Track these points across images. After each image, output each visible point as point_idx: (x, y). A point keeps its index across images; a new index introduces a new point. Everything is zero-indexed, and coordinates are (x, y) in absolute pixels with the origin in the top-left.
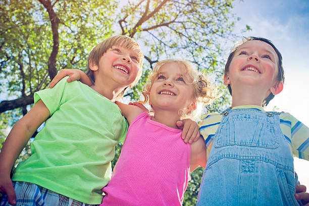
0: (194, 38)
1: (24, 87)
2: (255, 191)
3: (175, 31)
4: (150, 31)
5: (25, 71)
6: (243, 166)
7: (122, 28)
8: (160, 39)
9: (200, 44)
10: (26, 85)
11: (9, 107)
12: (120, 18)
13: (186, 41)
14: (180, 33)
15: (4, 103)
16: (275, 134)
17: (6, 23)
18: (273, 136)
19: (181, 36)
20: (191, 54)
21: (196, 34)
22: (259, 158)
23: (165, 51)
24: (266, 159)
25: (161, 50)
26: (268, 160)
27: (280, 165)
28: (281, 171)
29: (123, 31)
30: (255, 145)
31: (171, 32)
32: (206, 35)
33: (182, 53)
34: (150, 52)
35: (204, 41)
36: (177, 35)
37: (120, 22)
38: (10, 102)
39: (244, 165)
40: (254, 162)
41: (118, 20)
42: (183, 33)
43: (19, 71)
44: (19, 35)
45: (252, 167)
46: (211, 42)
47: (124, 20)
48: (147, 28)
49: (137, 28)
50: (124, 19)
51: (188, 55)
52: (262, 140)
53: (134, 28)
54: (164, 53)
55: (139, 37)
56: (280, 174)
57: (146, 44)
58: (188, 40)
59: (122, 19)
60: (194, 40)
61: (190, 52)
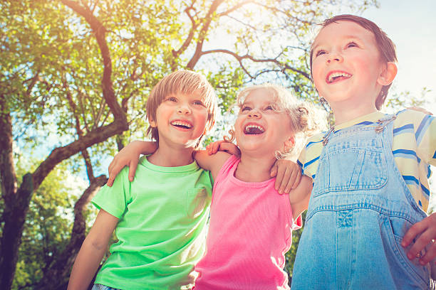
0: (294, 11)
1: (77, 122)
2: (354, 251)
3: (265, 6)
4: (230, 14)
5: (74, 99)
6: (340, 219)
7: (191, 18)
8: (246, 23)
9: (304, 18)
10: (80, 120)
11: (63, 156)
12: (186, 5)
13: (283, 17)
14: (272, 9)
15: (57, 151)
16: (381, 165)
17: (37, 45)
18: (378, 169)
19: (274, 13)
20: (294, 34)
21: (297, 6)
22: (357, 205)
23: (257, 37)
24: (366, 204)
25: (251, 38)
26: (370, 205)
27: (385, 210)
28: (386, 219)
29: (193, 22)
30: (353, 188)
31: (261, 10)
32: (310, 4)
33: (281, 35)
34: (236, 45)
35: (308, 13)
36: (270, 12)
37: (187, 11)
38: (64, 149)
39: (341, 217)
40: (351, 213)
41: (184, 7)
42: (277, 7)
43: (67, 101)
44: (57, 56)
45: (350, 219)
46: (317, 13)
47: (192, 7)
48: (226, 10)
49: (211, 16)
50: (192, 5)
51: (290, 36)
52: (363, 179)
53: (208, 16)
54: (256, 40)
55: (218, 24)
56: (384, 222)
57: (229, 32)
58: (286, 16)
59: (189, 6)
60: (294, 15)
61: (291, 31)
